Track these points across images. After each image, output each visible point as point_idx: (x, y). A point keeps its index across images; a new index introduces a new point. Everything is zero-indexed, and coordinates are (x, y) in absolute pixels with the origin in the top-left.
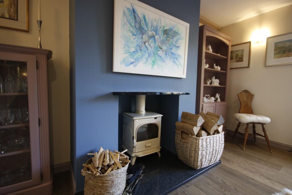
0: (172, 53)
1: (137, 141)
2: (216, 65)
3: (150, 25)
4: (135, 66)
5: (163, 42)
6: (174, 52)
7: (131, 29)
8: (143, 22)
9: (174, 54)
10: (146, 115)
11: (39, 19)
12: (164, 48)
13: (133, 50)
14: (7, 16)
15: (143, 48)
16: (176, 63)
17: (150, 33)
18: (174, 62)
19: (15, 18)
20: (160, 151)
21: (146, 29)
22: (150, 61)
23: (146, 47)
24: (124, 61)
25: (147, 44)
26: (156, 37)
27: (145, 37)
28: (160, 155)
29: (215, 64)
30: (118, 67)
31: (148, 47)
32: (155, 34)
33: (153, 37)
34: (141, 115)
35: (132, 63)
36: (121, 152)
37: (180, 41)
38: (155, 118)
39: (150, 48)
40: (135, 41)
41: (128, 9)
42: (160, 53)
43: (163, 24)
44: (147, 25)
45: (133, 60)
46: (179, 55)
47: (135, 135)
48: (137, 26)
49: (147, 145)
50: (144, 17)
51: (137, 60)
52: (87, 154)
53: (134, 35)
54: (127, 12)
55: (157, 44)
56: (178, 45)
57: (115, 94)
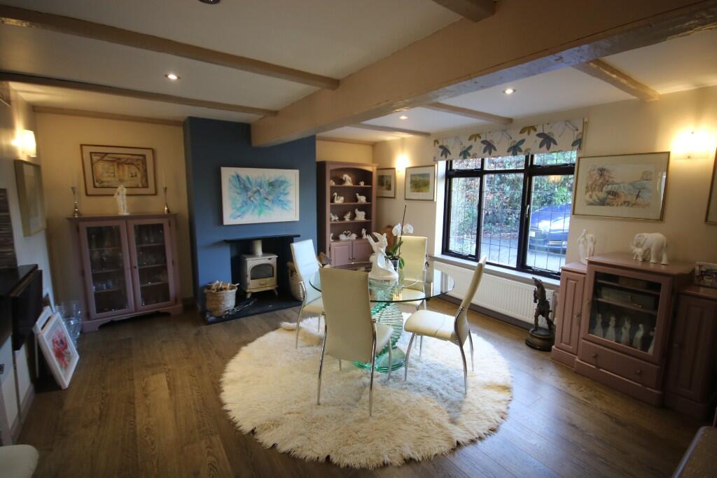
0: (280, 201)
1: (252, 279)
2: (360, 195)
3: (253, 182)
4: (242, 218)
5: (269, 193)
6: (282, 199)
7: (237, 190)
8: (247, 182)
9: (282, 201)
10: (263, 256)
11: (165, 186)
12: (271, 197)
13: (239, 205)
14: (140, 186)
15: (249, 202)
16: (285, 209)
17: (254, 189)
18: (282, 208)
19: (146, 186)
20: (277, 288)
21: (250, 186)
22: (256, 211)
23: (252, 201)
24: (232, 216)
25: (252, 199)
26: (261, 190)
27: (250, 193)
28: (277, 293)
29: (357, 194)
30: (228, 220)
31: (254, 200)
32: (259, 188)
33: (258, 191)
34: (258, 256)
35: (239, 216)
36: (234, 284)
37: (288, 188)
38: (270, 259)
39: (255, 202)
40: (240, 199)
41: (233, 177)
42: (266, 202)
43: (267, 178)
44: (250, 183)
45: (239, 214)
46: (288, 201)
47: (249, 273)
48: (242, 186)
49: (262, 283)
50: (248, 178)
51: (244, 213)
52: (203, 290)
53: (238, 194)
54: (232, 179)
55: (262, 196)
56: (286, 192)
57: (226, 242)
